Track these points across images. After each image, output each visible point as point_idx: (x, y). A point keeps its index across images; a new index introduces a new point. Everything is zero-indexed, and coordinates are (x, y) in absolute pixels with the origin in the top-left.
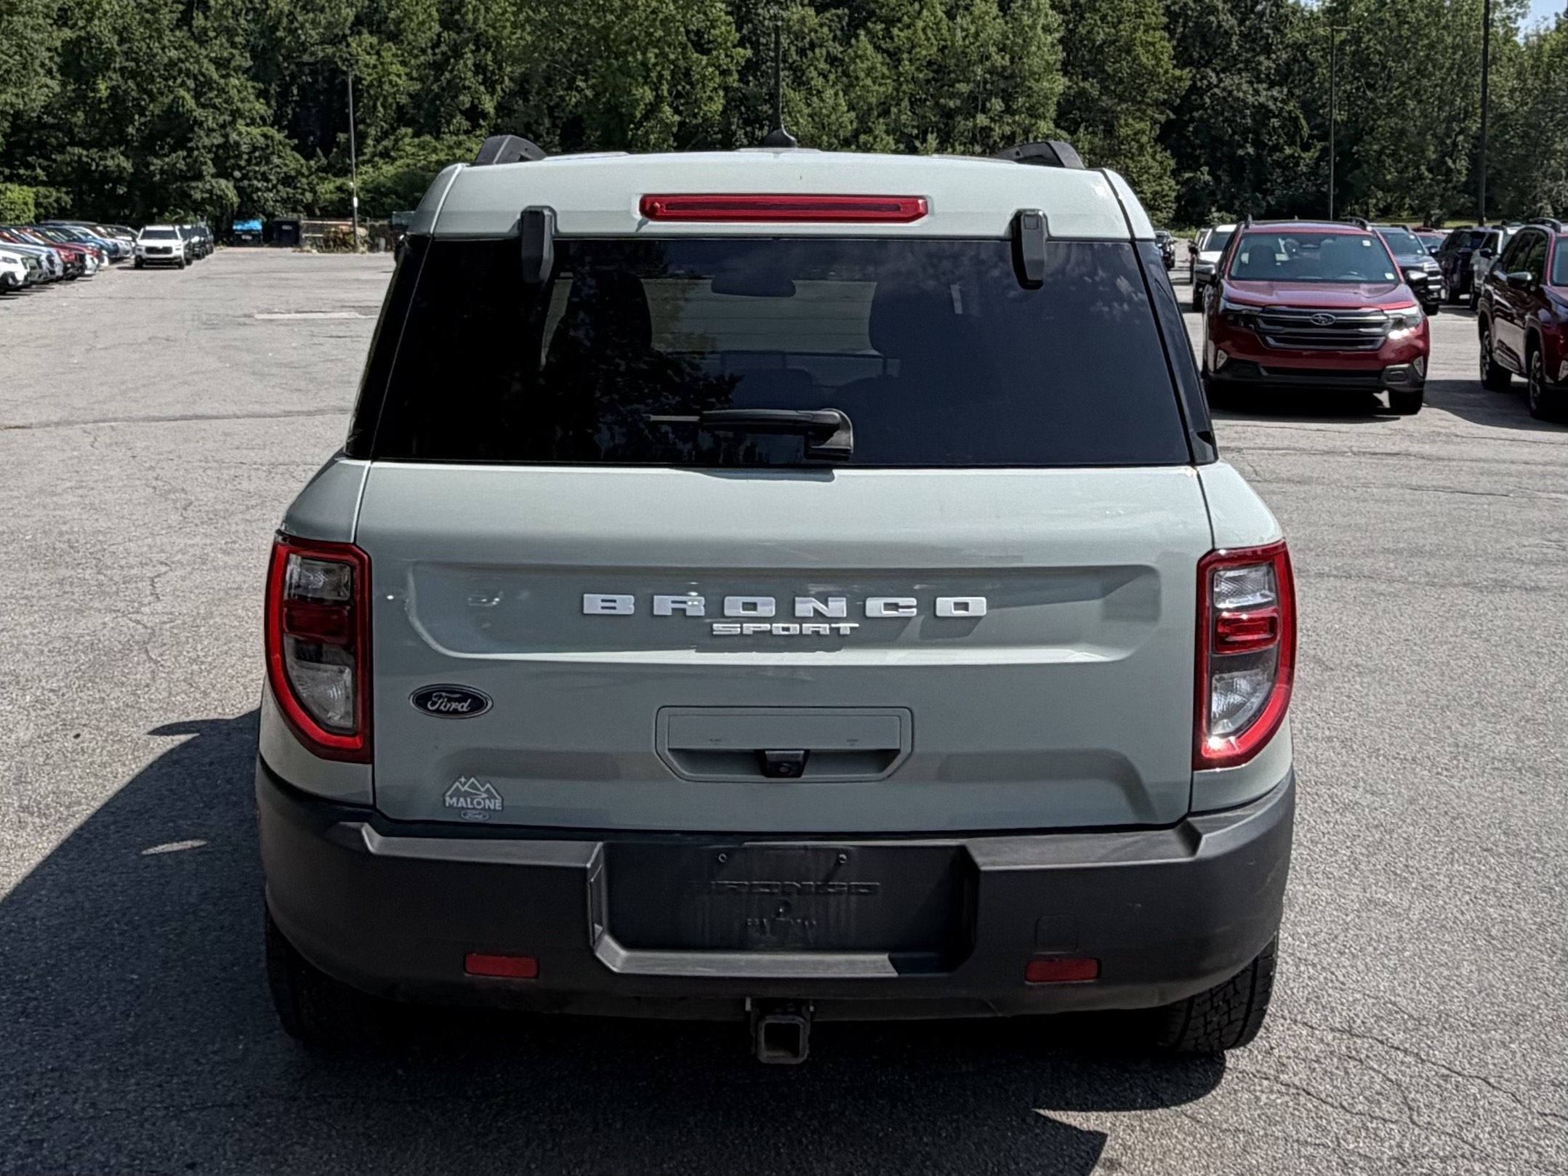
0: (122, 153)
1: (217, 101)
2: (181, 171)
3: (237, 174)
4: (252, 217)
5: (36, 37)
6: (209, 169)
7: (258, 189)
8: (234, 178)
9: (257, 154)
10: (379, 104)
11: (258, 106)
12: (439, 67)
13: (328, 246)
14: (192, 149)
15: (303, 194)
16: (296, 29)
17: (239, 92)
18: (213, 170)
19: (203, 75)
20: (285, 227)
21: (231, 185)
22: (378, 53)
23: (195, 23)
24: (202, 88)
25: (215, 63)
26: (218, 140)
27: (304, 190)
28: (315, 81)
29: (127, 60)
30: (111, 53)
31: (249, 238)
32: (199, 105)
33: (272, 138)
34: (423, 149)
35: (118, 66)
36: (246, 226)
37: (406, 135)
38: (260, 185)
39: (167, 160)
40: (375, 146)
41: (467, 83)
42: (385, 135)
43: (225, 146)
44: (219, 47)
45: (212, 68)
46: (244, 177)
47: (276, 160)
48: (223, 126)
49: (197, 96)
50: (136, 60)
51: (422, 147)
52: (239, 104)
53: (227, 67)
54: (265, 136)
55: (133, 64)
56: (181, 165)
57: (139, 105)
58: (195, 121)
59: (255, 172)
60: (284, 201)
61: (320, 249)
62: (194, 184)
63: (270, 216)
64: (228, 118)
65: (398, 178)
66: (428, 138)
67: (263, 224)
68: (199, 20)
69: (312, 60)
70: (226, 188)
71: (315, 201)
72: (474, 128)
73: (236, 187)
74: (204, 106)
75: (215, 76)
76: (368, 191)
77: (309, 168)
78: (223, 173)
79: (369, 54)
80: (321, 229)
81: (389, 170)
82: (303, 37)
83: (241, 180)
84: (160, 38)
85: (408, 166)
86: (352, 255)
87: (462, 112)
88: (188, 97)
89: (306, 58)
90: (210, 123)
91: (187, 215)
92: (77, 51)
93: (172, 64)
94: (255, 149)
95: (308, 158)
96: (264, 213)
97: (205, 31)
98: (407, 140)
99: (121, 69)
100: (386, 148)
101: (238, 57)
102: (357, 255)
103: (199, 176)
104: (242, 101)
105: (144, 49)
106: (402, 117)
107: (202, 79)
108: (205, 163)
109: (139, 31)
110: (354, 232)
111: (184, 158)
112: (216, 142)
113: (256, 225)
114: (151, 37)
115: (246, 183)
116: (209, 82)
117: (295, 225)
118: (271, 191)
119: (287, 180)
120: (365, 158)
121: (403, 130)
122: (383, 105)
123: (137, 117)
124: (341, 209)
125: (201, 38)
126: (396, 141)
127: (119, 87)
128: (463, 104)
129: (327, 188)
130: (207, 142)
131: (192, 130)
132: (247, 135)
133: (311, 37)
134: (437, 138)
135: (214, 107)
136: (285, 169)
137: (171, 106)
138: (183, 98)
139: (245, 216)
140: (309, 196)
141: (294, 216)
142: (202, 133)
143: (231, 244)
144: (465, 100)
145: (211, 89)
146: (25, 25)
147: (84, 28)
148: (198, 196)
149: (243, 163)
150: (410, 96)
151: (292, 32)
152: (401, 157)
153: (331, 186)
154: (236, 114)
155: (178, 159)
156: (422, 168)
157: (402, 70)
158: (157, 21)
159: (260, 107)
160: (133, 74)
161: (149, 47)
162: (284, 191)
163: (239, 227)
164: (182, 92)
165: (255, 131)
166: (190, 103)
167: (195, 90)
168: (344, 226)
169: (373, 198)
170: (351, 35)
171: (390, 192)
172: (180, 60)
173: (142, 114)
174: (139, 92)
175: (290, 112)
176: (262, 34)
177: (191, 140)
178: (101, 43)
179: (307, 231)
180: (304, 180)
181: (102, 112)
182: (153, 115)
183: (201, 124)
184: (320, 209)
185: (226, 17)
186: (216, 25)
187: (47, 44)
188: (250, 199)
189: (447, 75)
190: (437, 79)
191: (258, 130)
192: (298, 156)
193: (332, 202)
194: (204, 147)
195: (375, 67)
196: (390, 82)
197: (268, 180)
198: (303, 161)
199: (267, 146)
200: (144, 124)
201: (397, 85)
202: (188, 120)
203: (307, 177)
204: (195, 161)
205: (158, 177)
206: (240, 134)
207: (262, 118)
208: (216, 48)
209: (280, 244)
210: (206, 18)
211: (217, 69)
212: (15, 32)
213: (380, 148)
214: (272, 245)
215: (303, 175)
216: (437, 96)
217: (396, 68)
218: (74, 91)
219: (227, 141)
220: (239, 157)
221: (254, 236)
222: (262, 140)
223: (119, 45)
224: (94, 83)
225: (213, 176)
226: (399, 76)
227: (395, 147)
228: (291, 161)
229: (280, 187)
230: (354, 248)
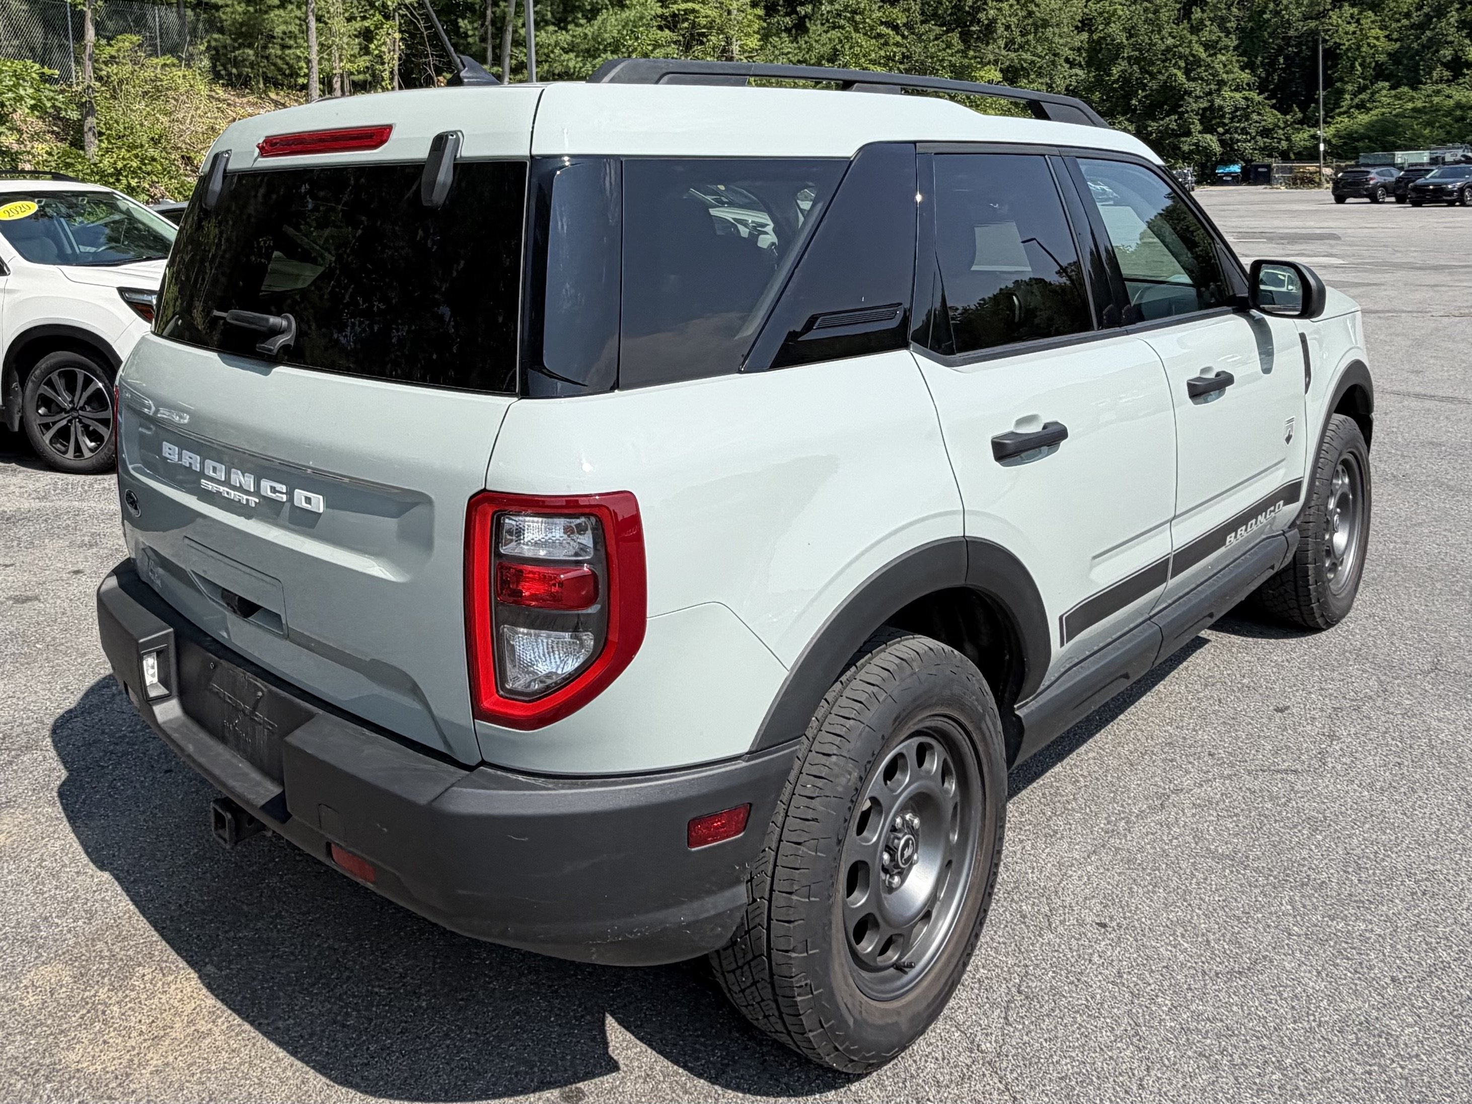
0: (1127, 120)
1: (1204, 74)
2: (1173, 130)
3: (1221, 130)
4: (1234, 162)
5: (1061, 41)
6: (1197, 127)
7: (1238, 141)
8: (1218, 133)
9: (1238, 113)
10: (1357, 64)
11: (1244, 75)
12: (1421, 27)
13: (1295, 184)
14: (1183, 113)
15: (1279, 142)
16: (1281, 10)
17: (1225, 66)
18: (1199, 127)
19: (1193, 56)
20: (1260, 170)
21: (1215, 138)
22: (1358, 21)
23: (1193, 17)
24: (1192, 66)
25: (1204, 46)
26: (1204, 104)
27: (1281, 139)
28: (1301, 51)
29: (1133, 51)
30: (1121, 46)
31: (1229, 179)
32: (1189, 79)
33: (1252, 100)
34: (1400, 99)
35: (1126, 55)
36: (1227, 170)
37: (1383, 88)
38: (1239, 137)
39: (1161, 122)
40: (1352, 99)
41: (1450, 38)
42: (1362, 89)
43: (1211, 108)
44: (1211, 32)
45: (1201, 50)
46: (1227, 132)
47: (1255, 117)
48: (1210, 93)
49: (1187, 72)
50: (1140, 50)
51: (1396, 97)
52: (1225, 76)
53: (1214, 48)
54: (1246, 99)
55: (1137, 53)
56: (1174, 126)
57: (1142, 83)
58: (1186, 92)
59: (1237, 128)
60: (1262, 149)
61: (1288, 186)
62: (1183, 139)
63: (1248, 161)
64: (1213, 87)
65: (1371, 125)
66: (1405, 89)
67: (1242, 168)
68: (1197, 14)
69: (1296, 34)
70: (1212, 142)
71: (1290, 148)
72: (1455, 77)
73: (1220, 141)
74: (1194, 80)
75: (1203, 55)
76: (1340, 137)
77: (1285, 122)
78: (1208, 129)
79: (1349, 23)
80: (1291, 170)
81: (1363, 118)
82: (1287, 17)
83: (1223, 134)
84: (1159, 32)
85: (1383, 114)
86: (1317, 190)
87: (1443, 64)
88: (1179, 74)
89: (1292, 33)
90: (1198, 93)
91: (1176, 163)
92: (1098, 48)
93: (1168, 49)
94: (1237, 109)
95: (1285, 113)
96: (1243, 160)
97: (1201, 21)
98: (1384, 92)
99: (1128, 57)
100: (1363, 101)
101: (1224, 39)
102: (1321, 190)
103: (1188, 133)
104: (1227, 73)
105: (1147, 41)
106: (1380, 73)
107: (1191, 58)
108: (1193, 123)
109: (1143, 28)
110: (1320, 172)
111: (1176, 121)
112: (1202, 106)
113: (1236, 168)
114: (1153, 31)
115: (1228, 136)
116: (1198, 62)
117: (1269, 167)
118: (1249, 141)
119: (1266, 132)
120: (1342, 110)
121: (1381, 84)
122: (1360, 65)
123: (1140, 92)
124: (1311, 155)
125: (1195, 30)
126: (1373, 94)
127: (1126, 71)
128: (1445, 57)
129: (1301, 138)
130: (1195, 106)
131: (1182, 98)
132: (1229, 99)
133: (1293, 15)
134: (1414, 89)
135: (1202, 79)
136: (1263, 123)
137: (1165, 82)
138: (1176, 75)
139: (1226, 161)
140: (1284, 144)
141: (1267, 161)
142: (1191, 100)
143: (1213, 184)
144: (1447, 53)
145: (1200, 66)
146: (1054, 34)
147: (1103, 30)
148: (1186, 148)
149: (1226, 121)
150: (1389, 54)
151: (1277, 13)
152: (1376, 107)
153: (1306, 135)
154: (1221, 83)
155: (1172, 122)
156: (1396, 116)
157: (1381, 34)
158: (1158, 19)
159: (1246, 76)
160: (1137, 61)
161: (1150, 39)
162: (1261, 141)
163: (1221, 171)
164: (1175, 71)
165: (1238, 95)
166: (1181, 76)
167: (1186, 67)
168: (1311, 167)
169: (1345, 144)
170: (1332, 10)
171: (1361, 138)
172: (1176, 47)
173: (1143, 90)
174: (1141, 73)
175: (1276, 77)
176: (1251, 19)
177: (1182, 106)
178: (1113, 40)
179: (1277, 172)
180: (1281, 132)
181: (1115, 90)
182: (1151, 90)
183: (1189, 93)
184: (1295, 154)
185: (1220, 9)
186: (1212, 15)
187: (1070, 46)
188: (1232, 149)
189: (1428, 33)
190: (1418, 38)
191: (1241, 95)
192: (1276, 112)
193: (1306, 148)
194: (1192, 111)
195: (1354, 33)
196: (1369, 44)
197: (1247, 133)
198: (1280, 116)
199: (1248, 106)
200: (1145, 97)
201: (1375, 46)
202: (1179, 91)
203: (1283, 129)
204: (1186, 121)
205: (1154, 135)
206: (1224, 99)
207: (1248, 85)
208: (1206, 34)
209: (1256, 183)
210: (1203, 11)
211: (1205, 51)
212: (1047, 39)
213: (1357, 100)
214: (1249, 184)
215: (1279, 127)
216: (1417, 53)
217: (1376, 32)
218: (1094, 77)
219: (1212, 105)
220: (1223, 116)
221: (1233, 177)
222: (1243, 103)
223: (1127, 40)
224: (1110, 70)
225: (1200, 132)
226: (1377, 39)
227: (1372, 100)
228: (1271, 117)
229: (1259, 138)
230: (1319, 185)
